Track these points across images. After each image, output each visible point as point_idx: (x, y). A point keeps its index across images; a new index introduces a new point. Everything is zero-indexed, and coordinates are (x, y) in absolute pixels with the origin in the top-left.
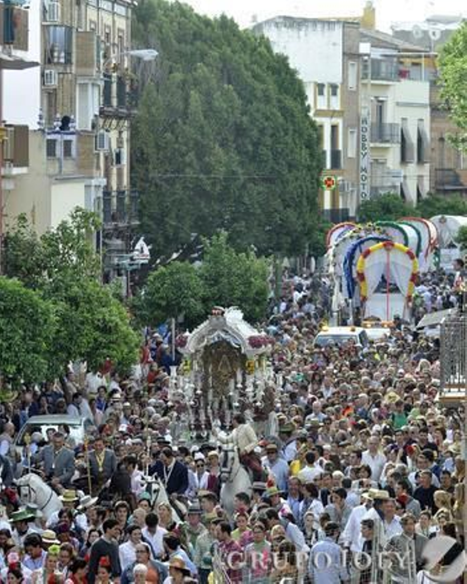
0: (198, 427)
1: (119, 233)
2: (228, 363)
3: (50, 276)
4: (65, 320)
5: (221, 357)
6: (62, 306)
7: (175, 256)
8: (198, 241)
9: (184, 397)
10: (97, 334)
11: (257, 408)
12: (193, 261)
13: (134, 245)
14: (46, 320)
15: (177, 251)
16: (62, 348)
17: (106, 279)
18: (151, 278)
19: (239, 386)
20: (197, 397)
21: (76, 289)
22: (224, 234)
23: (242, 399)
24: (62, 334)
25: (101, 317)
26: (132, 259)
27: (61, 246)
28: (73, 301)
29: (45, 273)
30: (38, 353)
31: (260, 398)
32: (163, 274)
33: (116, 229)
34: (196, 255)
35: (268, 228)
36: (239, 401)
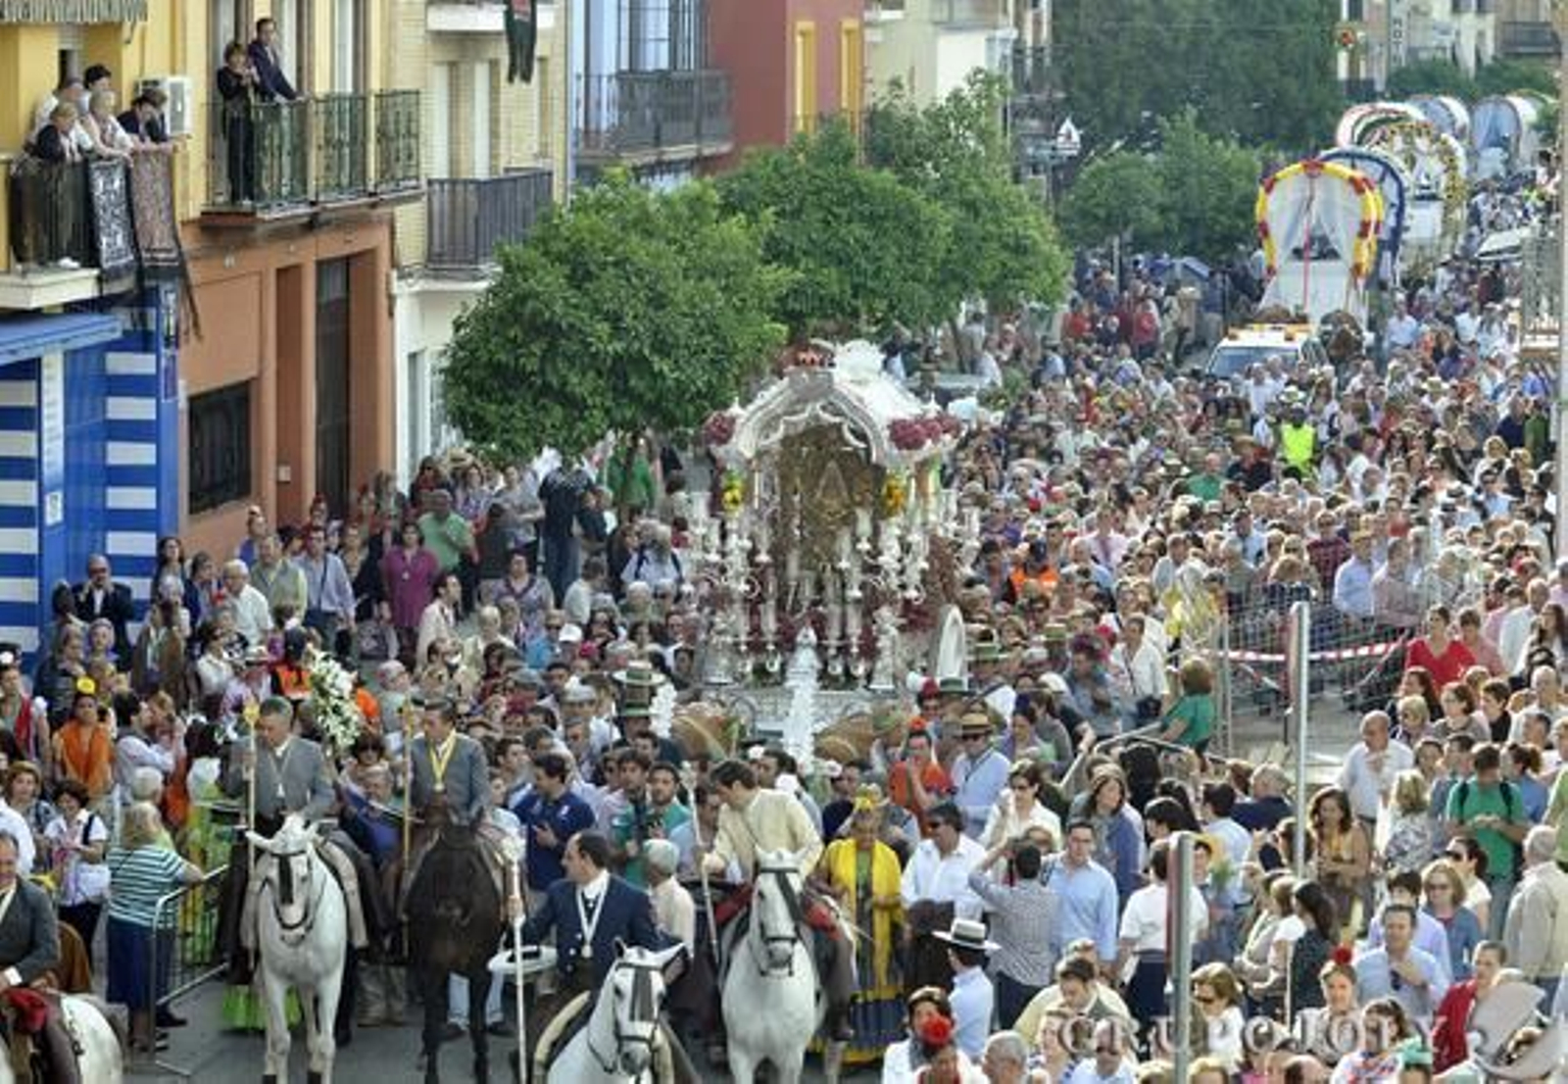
0: (756, 647)
1: (1035, 111)
2: (841, 483)
3: (936, 169)
4: (959, 236)
5: (824, 466)
6: (956, 212)
7: (1117, 144)
8: (1152, 122)
9: (723, 570)
10: (1004, 255)
11: (907, 602)
12: (1145, 151)
13: (1058, 128)
14: (931, 234)
15: (1120, 137)
16: (955, 277)
17: (1017, 178)
18: (1083, 176)
19: (864, 546)
20: (757, 575)
21: (975, 189)
22: (1192, 112)
23: (870, 578)
24: (955, 256)
25: (1011, 230)
26: (1054, 149)
27: (952, 125)
28: (972, 207)
29: (929, 165)
30: (919, 281)
31: (916, 578)
32: (1101, 170)
33: (1032, 105)
34: (1148, 144)
35: (1255, 105)
36: (862, 587)
